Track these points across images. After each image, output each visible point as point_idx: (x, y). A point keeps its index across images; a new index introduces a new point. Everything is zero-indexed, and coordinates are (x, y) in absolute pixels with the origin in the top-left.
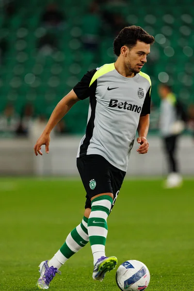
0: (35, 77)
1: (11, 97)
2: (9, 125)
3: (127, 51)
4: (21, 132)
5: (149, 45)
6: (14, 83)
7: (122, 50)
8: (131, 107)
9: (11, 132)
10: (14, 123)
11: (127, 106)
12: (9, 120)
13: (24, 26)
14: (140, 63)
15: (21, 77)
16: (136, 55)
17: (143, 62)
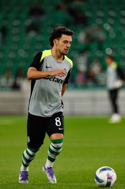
0: (24, 52)
1: (9, 64)
2: (8, 82)
3: (57, 42)
4: (16, 87)
5: (71, 37)
6: (11, 55)
7: (54, 42)
8: (57, 81)
9: (9, 87)
10: (11, 81)
11: (55, 80)
12: (8, 79)
13: (17, 18)
14: (66, 48)
15: (16, 51)
16: (63, 44)
17: (68, 47)
